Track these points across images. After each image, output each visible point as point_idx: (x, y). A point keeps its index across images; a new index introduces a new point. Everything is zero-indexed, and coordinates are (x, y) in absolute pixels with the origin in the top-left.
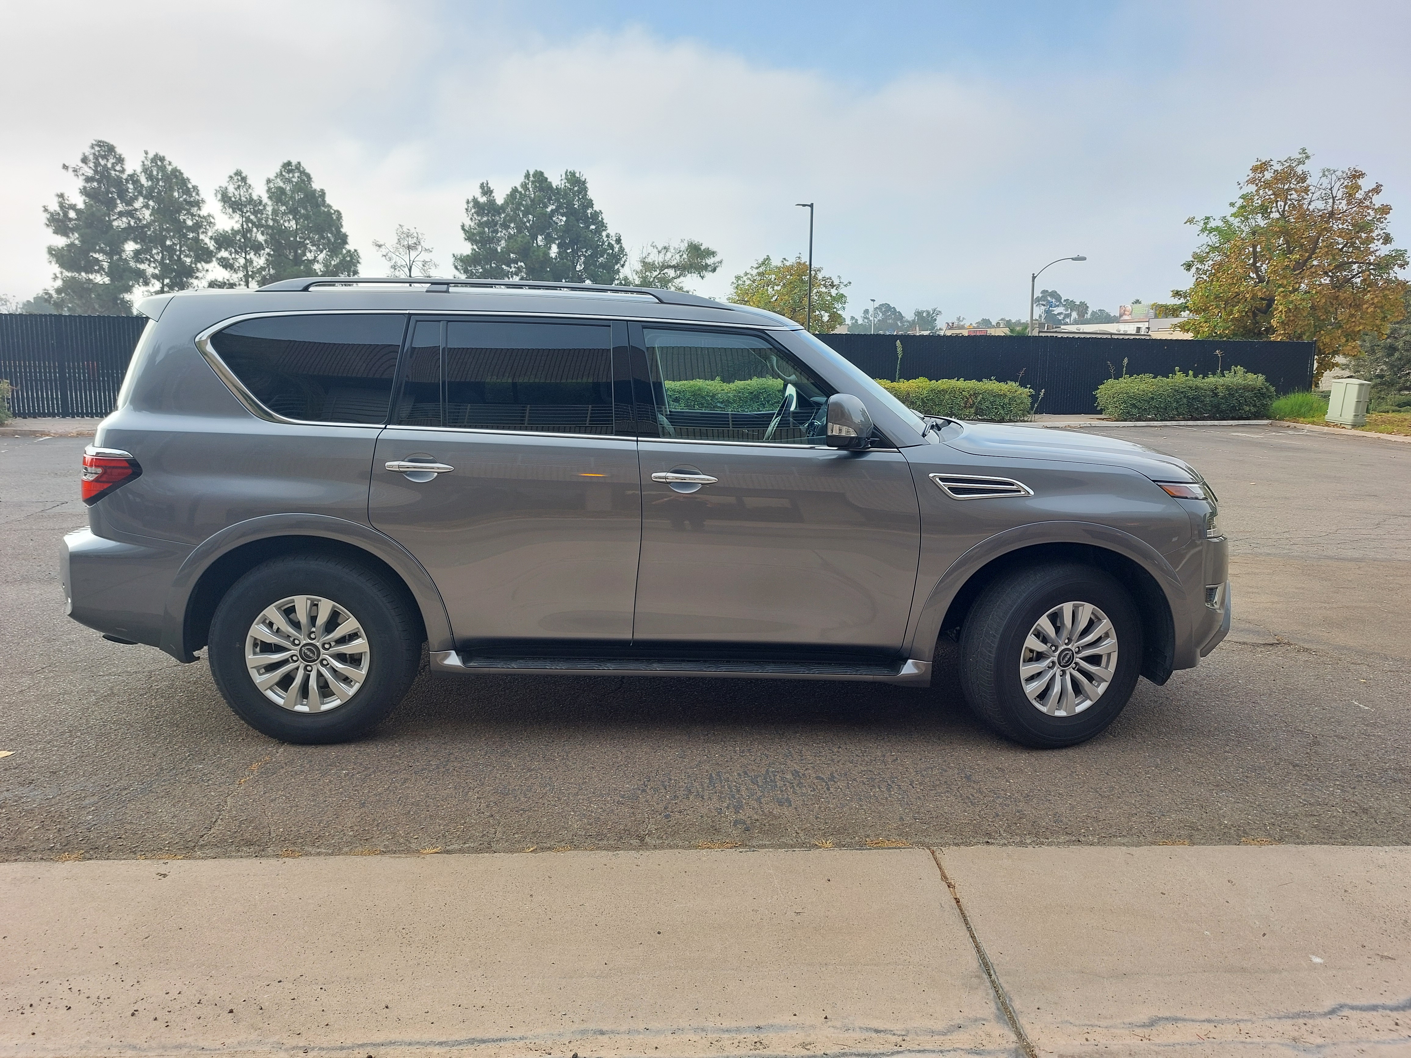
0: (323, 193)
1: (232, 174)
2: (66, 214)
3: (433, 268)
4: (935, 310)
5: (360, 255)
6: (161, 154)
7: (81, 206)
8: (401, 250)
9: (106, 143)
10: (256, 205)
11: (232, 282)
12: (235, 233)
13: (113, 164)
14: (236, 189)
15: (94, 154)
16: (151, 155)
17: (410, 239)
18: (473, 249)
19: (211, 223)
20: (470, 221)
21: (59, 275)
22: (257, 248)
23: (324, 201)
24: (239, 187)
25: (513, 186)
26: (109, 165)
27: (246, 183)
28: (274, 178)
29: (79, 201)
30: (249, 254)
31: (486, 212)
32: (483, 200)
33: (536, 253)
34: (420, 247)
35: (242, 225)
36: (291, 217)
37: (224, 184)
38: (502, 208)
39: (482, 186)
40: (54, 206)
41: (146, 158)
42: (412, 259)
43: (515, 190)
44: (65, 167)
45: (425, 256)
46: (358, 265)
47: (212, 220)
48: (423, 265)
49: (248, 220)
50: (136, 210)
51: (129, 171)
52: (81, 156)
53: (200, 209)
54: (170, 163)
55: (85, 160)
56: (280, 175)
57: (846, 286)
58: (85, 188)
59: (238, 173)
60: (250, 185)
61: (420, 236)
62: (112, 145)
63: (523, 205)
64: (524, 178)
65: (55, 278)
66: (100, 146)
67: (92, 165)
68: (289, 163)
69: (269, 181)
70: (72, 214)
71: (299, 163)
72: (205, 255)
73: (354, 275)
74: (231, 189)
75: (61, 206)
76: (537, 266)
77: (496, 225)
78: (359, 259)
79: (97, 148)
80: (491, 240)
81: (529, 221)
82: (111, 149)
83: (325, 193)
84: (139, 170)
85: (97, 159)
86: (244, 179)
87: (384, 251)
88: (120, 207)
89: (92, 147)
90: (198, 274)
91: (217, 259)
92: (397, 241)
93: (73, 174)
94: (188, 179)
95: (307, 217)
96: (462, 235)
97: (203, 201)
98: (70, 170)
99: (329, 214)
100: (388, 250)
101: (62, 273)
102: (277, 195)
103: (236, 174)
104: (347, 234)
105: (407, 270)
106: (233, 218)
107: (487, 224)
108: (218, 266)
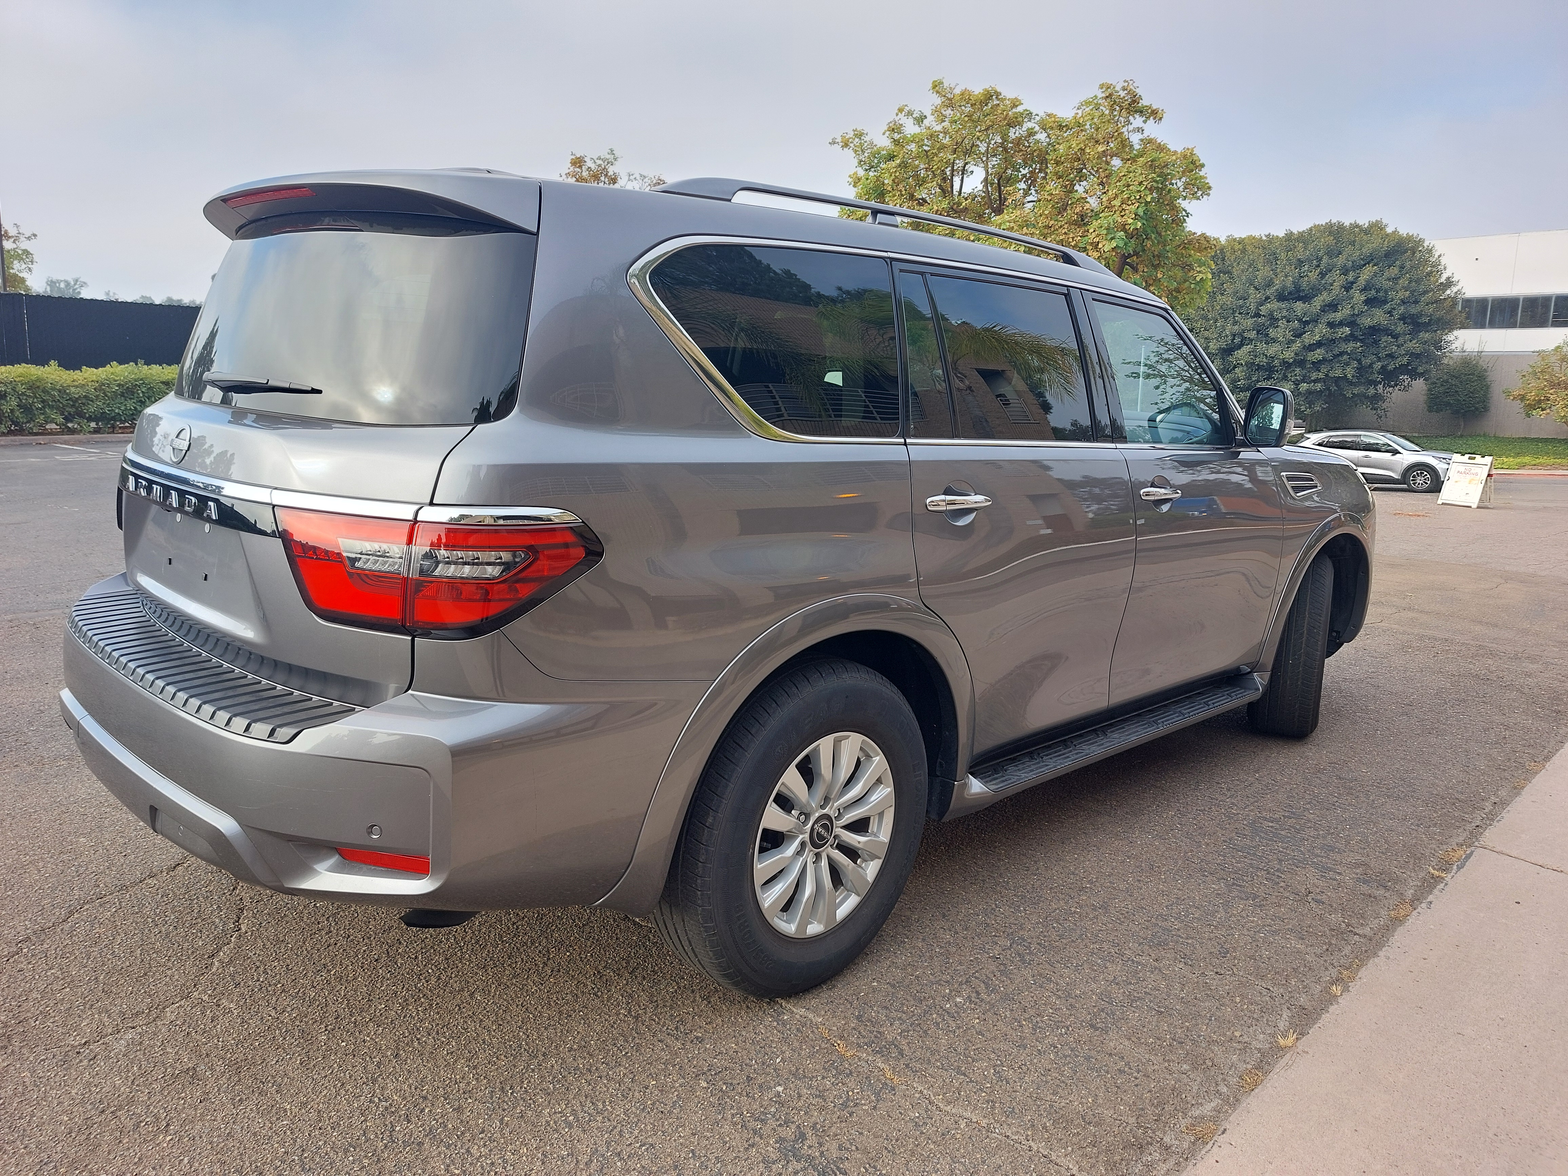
4: (77, 281)
57: (29, 238)
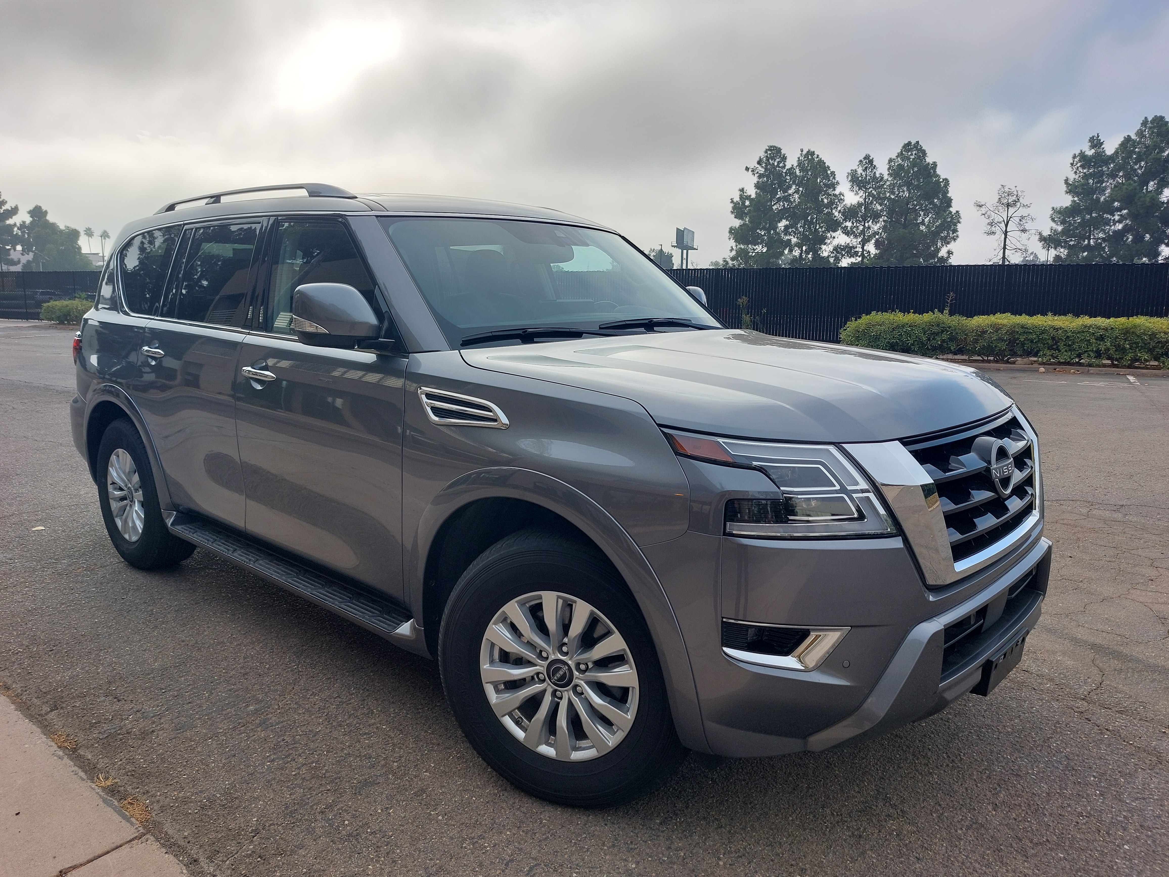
0: (935, 165)
1: (862, 158)
2: (743, 203)
3: (1030, 222)
5: (961, 215)
6: (812, 150)
7: (753, 196)
8: (1000, 208)
9: (776, 147)
10: (878, 180)
11: (851, 245)
12: (860, 205)
13: (778, 162)
14: (863, 171)
15: (767, 157)
16: (804, 152)
17: (1010, 197)
18: (1074, 201)
19: (841, 199)
20: (1074, 175)
21: (734, 248)
22: (876, 217)
23: (935, 171)
24: (866, 168)
25: (1126, 135)
26: (776, 164)
27: (872, 165)
28: (895, 158)
29: (752, 192)
30: (868, 222)
31: (1092, 164)
32: (1090, 153)
33: (1142, 199)
34: (1019, 203)
35: (865, 199)
36: (905, 189)
37: (855, 167)
38: (1111, 159)
39: (1092, 140)
40: (737, 199)
41: (801, 154)
42: (1009, 215)
43: (1128, 139)
44: (747, 169)
45: (1023, 212)
46: (959, 225)
47: (842, 197)
48: (1020, 220)
49: (870, 194)
50: (790, 195)
51: (788, 166)
52: (758, 159)
53: (834, 190)
54: (818, 156)
55: (759, 163)
56: (900, 155)
58: (758, 182)
59: (867, 157)
60: (875, 166)
61: (1020, 194)
62: (780, 148)
63: (1135, 153)
64: (1140, 125)
65: (732, 250)
66: (770, 150)
67: (764, 165)
68: (909, 143)
69: (891, 160)
70: (747, 203)
71: (918, 142)
72: (834, 226)
73: (953, 233)
74: (860, 171)
75: (741, 197)
76: (1141, 211)
77: (1102, 176)
78: (959, 219)
79: (769, 152)
80: (1093, 191)
81: (1141, 168)
82: (779, 150)
83: (937, 165)
84: (796, 164)
85: (768, 160)
86: (871, 162)
87: (983, 210)
88: (779, 194)
89: (766, 152)
90: (827, 241)
91: (842, 228)
92: (997, 200)
93: (751, 173)
94: (829, 167)
95: (918, 187)
96: (1064, 188)
97: (838, 183)
98: (750, 170)
99: (938, 182)
100: (987, 209)
101: (736, 246)
102: (896, 171)
103: (865, 158)
104: (952, 198)
105: (1003, 225)
106: (858, 194)
107: (1091, 175)
108: (841, 234)
